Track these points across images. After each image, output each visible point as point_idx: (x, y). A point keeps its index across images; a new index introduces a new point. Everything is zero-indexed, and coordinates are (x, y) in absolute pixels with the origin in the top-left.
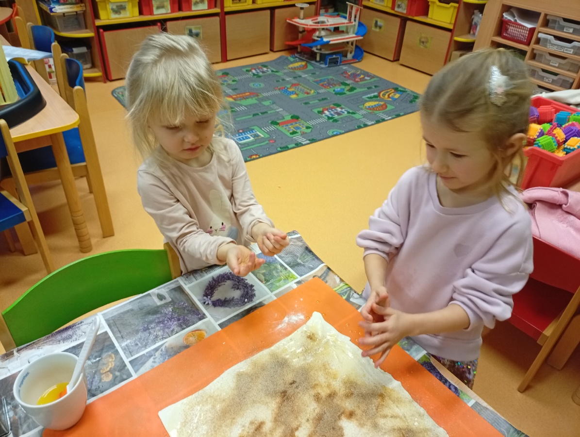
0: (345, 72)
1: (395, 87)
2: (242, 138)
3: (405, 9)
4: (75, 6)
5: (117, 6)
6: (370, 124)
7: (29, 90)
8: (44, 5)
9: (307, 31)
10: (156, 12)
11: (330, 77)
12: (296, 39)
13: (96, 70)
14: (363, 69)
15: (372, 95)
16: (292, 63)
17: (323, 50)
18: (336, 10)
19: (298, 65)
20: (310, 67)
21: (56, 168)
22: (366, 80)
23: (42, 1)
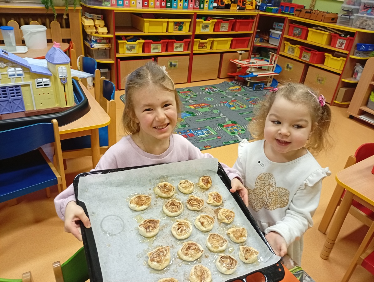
2: (200, 133)
3: (308, 59)
4: (105, 45)
5: (130, 47)
7: (81, 99)
8: (88, 43)
9: (242, 67)
10: (152, 51)
11: (256, 97)
12: (235, 72)
16: (231, 86)
17: (252, 80)
18: (261, 56)
20: (243, 90)
23: (87, 40)
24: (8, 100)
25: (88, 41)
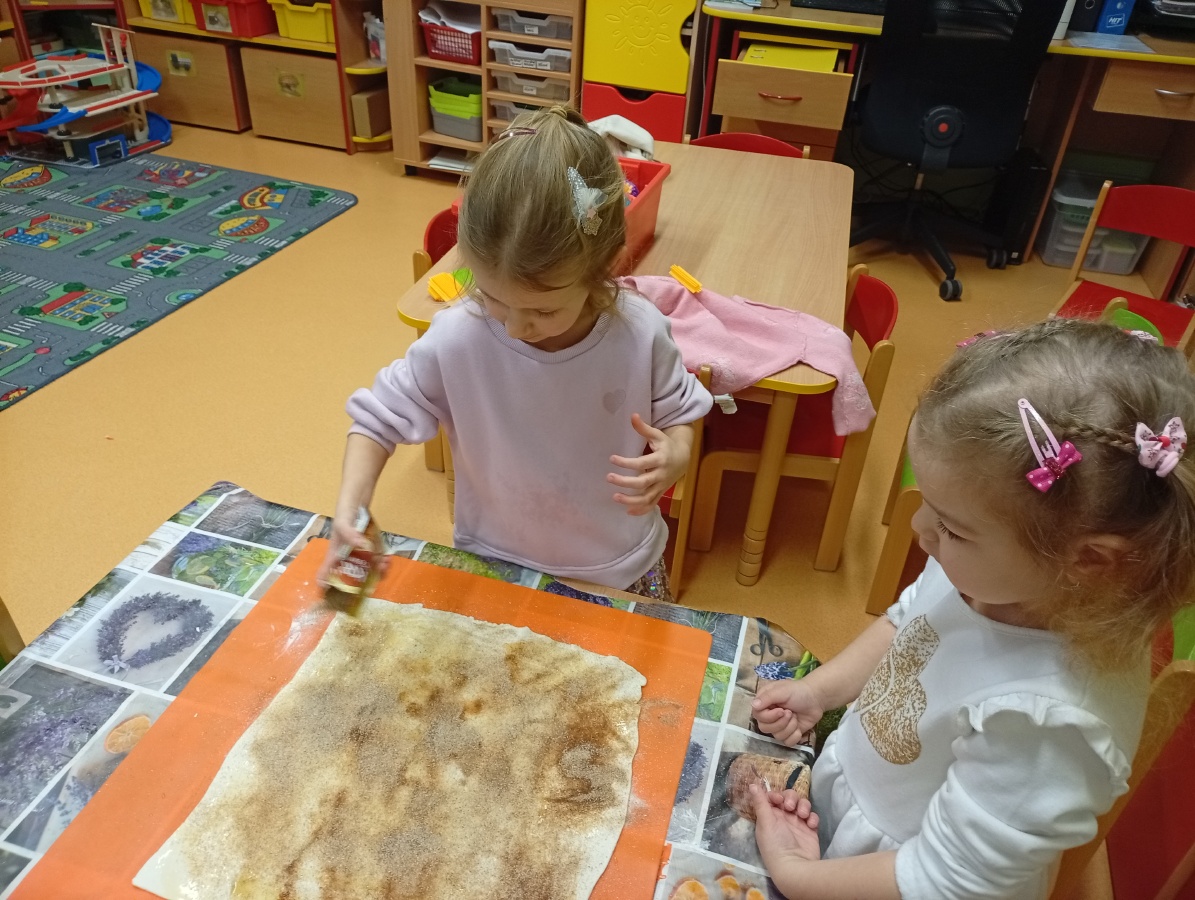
0: (146, 171)
1: (267, 181)
3: (227, 25)
6: (248, 263)
11: (118, 187)
14: (181, 158)
15: (227, 206)
17: (74, 133)
19: (26, 176)
20: (57, 176)
22: (200, 179)
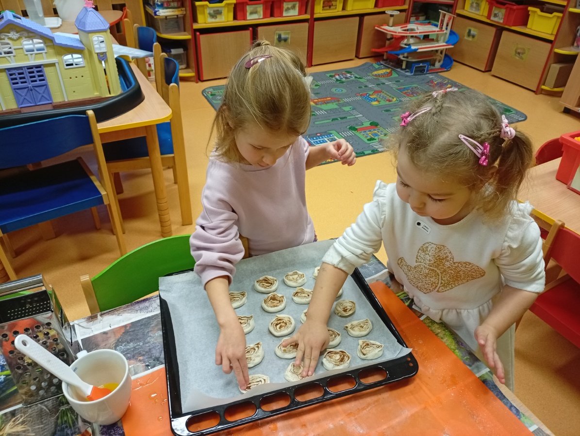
0: (432, 81)
2: (320, 141)
3: (502, 19)
4: (176, 10)
5: (214, 11)
7: (131, 84)
8: (150, 9)
9: (395, 38)
10: (248, 18)
11: (415, 85)
12: (383, 46)
13: (190, 70)
14: (450, 78)
16: (377, 70)
17: (409, 58)
18: (427, 19)
19: (382, 72)
20: (395, 75)
21: (148, 158)
23: (149, 4)
24: (28, 87)
25: (151, 5)
